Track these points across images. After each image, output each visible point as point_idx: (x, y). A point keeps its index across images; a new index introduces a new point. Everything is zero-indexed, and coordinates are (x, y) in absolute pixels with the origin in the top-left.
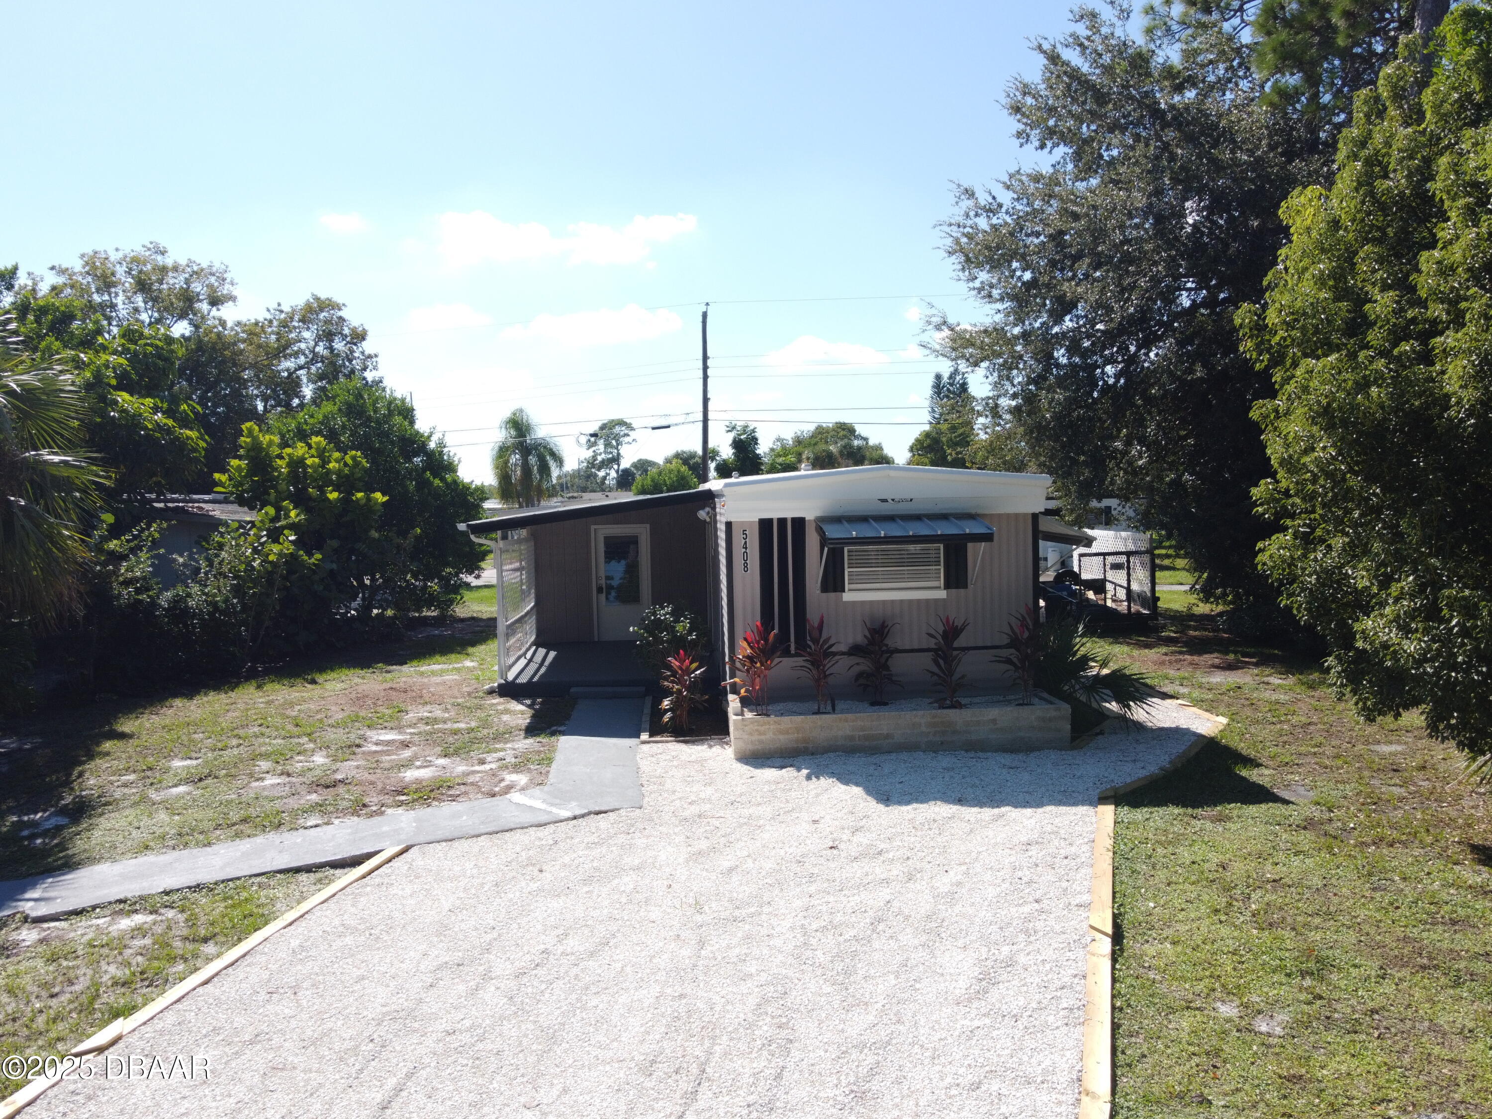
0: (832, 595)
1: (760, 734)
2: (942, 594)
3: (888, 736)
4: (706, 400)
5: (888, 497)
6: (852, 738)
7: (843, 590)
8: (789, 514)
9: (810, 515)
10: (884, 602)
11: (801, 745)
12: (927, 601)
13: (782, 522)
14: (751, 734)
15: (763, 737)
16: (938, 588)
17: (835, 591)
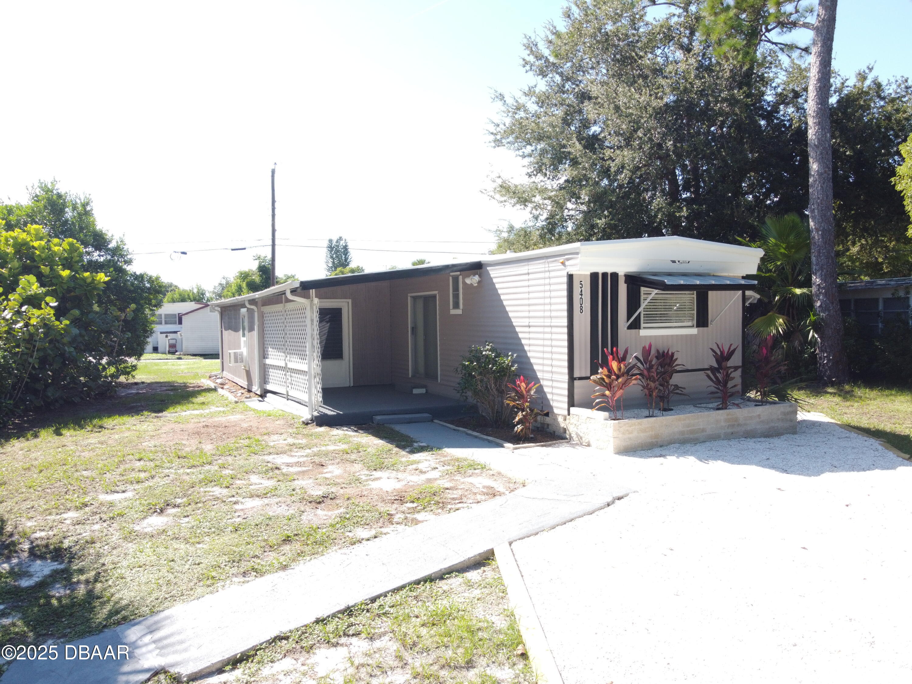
0: (633, 331)
1: (630, 433)
2: (694, 331)
3: (703, 430)
4: (274, 231)
5: (676, 259)
6: (682, 433)
7: (640, 328)
8: (610, 270)
9: (622, 271)
10: (663, 336)
11: (654, 440)
12: (686, 336)
13: (605, 275)
14: (623, 434)
15: (631, 436)
16: (693, 326)
17: (636, 328)
